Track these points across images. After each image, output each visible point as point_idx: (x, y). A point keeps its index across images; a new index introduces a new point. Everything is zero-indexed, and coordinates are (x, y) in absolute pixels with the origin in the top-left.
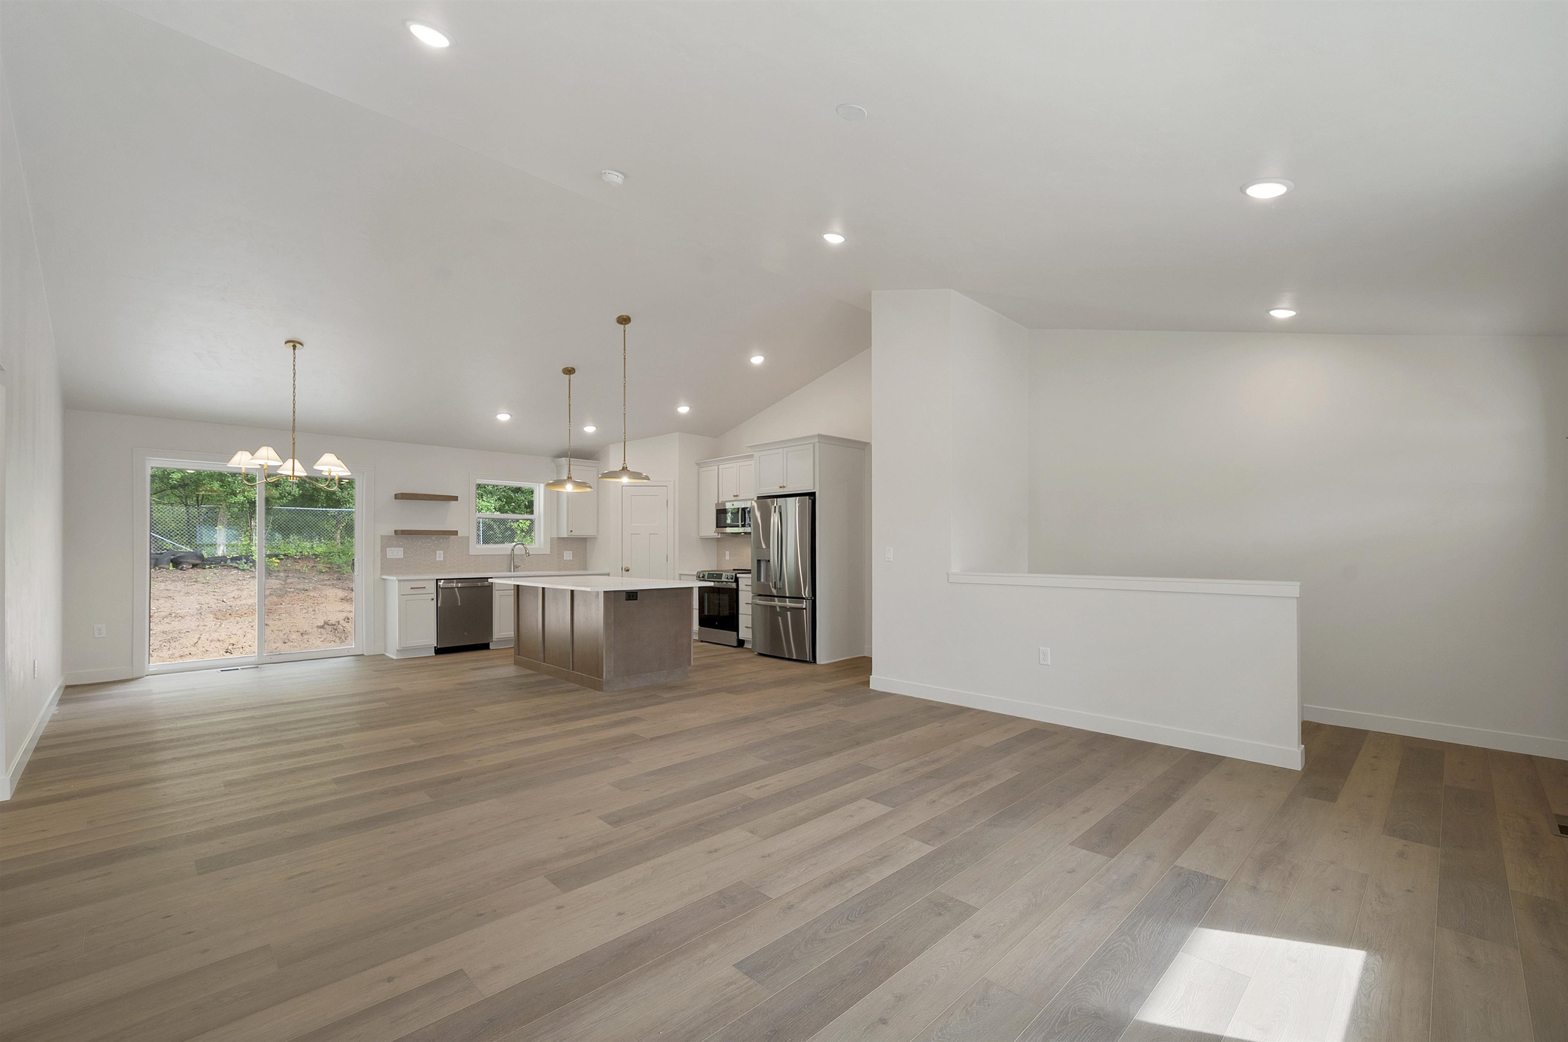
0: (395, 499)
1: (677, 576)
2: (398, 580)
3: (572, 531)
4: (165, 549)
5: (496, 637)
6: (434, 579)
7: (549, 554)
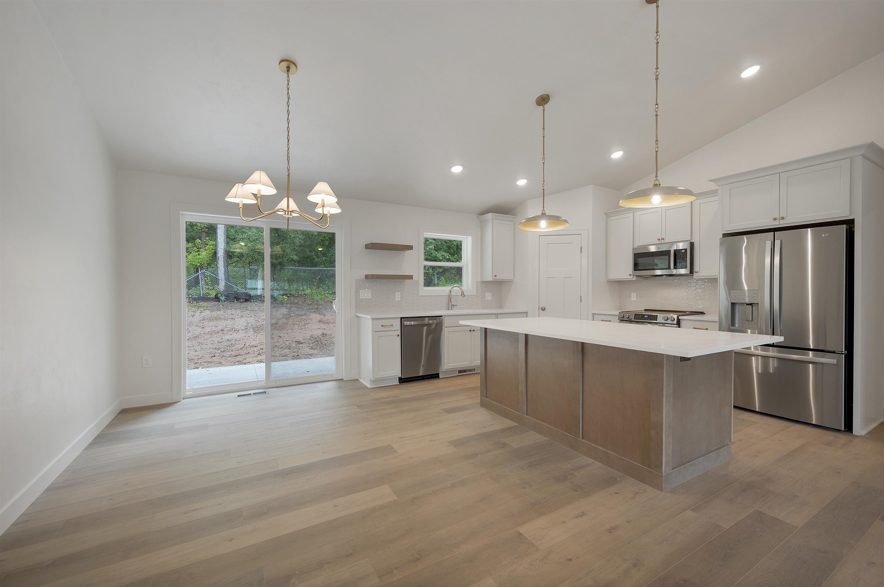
0: (366, 248)
1: (591, 316)
2: (372, 319)
3: (496, 276)
4: (233, 291)
5: (445, 369)
6: (399, 317)
7: (475, 295)
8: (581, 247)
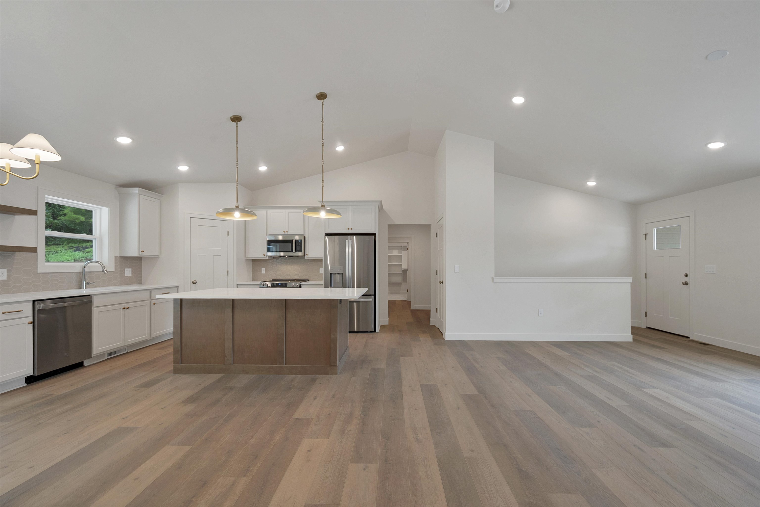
3: (142, 252)
5: (94, 354)
6: (31, 300)
7: (113, 271)
8: (228, 231)
